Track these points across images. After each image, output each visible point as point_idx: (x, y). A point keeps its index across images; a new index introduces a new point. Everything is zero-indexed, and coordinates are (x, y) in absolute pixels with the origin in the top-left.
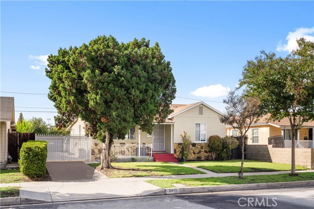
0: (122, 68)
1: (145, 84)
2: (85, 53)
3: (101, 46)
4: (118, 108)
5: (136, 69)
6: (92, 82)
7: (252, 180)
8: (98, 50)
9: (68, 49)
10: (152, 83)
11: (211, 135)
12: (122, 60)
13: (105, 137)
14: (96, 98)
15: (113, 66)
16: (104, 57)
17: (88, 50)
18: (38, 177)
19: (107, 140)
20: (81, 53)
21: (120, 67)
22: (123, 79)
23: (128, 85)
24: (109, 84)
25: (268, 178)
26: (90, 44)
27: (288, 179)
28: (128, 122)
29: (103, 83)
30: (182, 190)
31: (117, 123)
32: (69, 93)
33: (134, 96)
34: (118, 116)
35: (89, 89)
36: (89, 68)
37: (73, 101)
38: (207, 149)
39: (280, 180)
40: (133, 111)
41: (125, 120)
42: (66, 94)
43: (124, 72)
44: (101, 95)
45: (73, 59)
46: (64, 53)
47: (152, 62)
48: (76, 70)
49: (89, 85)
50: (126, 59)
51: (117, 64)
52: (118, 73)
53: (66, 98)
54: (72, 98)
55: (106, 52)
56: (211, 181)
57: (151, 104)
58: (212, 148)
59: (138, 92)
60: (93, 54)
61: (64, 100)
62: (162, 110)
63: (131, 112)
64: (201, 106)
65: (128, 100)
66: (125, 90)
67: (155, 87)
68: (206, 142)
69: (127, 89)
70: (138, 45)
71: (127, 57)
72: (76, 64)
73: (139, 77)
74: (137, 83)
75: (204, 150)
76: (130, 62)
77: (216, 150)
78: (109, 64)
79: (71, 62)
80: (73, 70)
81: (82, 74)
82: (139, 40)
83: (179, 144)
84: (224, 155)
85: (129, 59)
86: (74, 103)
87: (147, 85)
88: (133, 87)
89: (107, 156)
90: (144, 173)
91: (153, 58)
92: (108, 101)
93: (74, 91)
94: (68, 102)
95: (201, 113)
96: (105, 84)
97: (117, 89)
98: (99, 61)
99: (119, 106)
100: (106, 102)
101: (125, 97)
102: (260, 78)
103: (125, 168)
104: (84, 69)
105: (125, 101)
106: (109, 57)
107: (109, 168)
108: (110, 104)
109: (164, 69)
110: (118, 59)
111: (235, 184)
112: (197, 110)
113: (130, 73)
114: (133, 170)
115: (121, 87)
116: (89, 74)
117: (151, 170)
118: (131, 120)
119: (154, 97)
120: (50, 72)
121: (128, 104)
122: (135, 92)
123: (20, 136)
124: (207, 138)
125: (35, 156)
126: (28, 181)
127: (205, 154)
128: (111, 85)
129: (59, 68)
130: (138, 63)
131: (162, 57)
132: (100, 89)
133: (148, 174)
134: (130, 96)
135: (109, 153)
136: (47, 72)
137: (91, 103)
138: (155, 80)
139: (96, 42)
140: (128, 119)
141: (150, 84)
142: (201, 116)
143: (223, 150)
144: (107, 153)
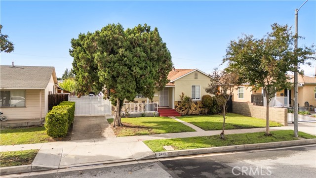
0: (126, 50)
1: (145, 62)
2: (97, 39)
3: (109, 33)
4: (123, 82)
5: (137, 50)
6: (101, 62)
7: (231, 141)
8: (106, 35)
9: (86, 34)
10: (150, 61)
11: (204, 95)
12: (125, 44)
13: (116, 102)
14: (104, 75)
15: (119, 48)
16: (112, 41)
17: (99, 36)
18: (60, 137)
19: (118, 105)
20: (93, 39)
21: (124, 50)
22: (126, 59)
23: (130, 64)
24: (115, 63)
25: (245, 138)
26: (102, 30)
27: (263, 140)
28: (132, 93)
29: (110, 63)
30: (170, 154)
31: (122, 94)
32: (84, 70)
33: (135, 72)
34: (123, 88)
35: (99, 68)
36: (99, 50)
37: (87, 77)
38: (201, 106)
39: (256, 141)
40: (135, 84)
41: (128, 91)
42: (82, 71)
43: (127, 53)
44: (109, 72)
45: (87, 43)
46: (82, 37)
47: (150, 44)
48: (89, 52)
49: (99, 65)
50: (128, 43)
51: (121, 47)
52: (123, 55)
53: (82, 74)
54: (86, 74)
55: (113, 37)
56: (197, 143)
57: (149, 78)
58: (204, 105)
59: (138, 70)
60: (103, 39)
61: (80, 76)
62: (161, 80)
63: (133, 85)
64: (196, 72)
65: (130, 76)
66: (128, 68)
67: (153, 64)
68: (200, 100)
69: (130, 67)
70: (140, 29)
71: (130, 41)
72: (89, 47)
73: (140, 57)
74: (138, 62)
75: (198, 106)
76: (133, 45)
77: (208, 107)
78: (115, 47)
79: (85, 45)
80: (87, 52)
81: (93, 55)
82: (143, 25)
83: (179, 102)
84: (214, 110)
85: (131, 43)
86: (89, 78)
87: (146, 63)
88: (134, 66)
89: (118, 117)
90: (146, 131)
91: (152, 41)
92: (115, 76)
93: (88, 68)
94: (84, 77)
95: (196, 77)
96: (112, 64)
97: (121, 67)
98: (107, 45)
99: (124, 81)
100: (113, 77)
101: (128, 73)
102: (240, 56)
103: (133, 125)
104: (95, 52)
105: (128, 76)
106: (116, 41)
107: (119, 126)
108: (116, 79)
109: (161, 50)
110: (122, 43)
111: (217, 146)
112: (193, 75)
113: (132, 54)
114: (139, 127)
115: (125, 65)
116: (99, 56)
117: (152, 128)
118: (134, 91)
119: (152, 73)
120: (72, 52)
121: (131, 78)
122: (136, 70)
123: (57, 97)
124: (201, 97)
125: (57, 121)
126: (51, 141)
127: (200, 109)
128: (117, 64)
129: (78, 49)
130: (139, 46)
131: (159, 40)
132: (108, 68)
133: (148, 133)
134: (132, 73)
135: (119, 114)
136: (70, 52)
137: (101, 79)
138: (153, 59)
139: (106, 29)
140: (131, 90)
141: (148, 62)
142: (196, 80)
143: (213, 106)
144: (118, 114)
